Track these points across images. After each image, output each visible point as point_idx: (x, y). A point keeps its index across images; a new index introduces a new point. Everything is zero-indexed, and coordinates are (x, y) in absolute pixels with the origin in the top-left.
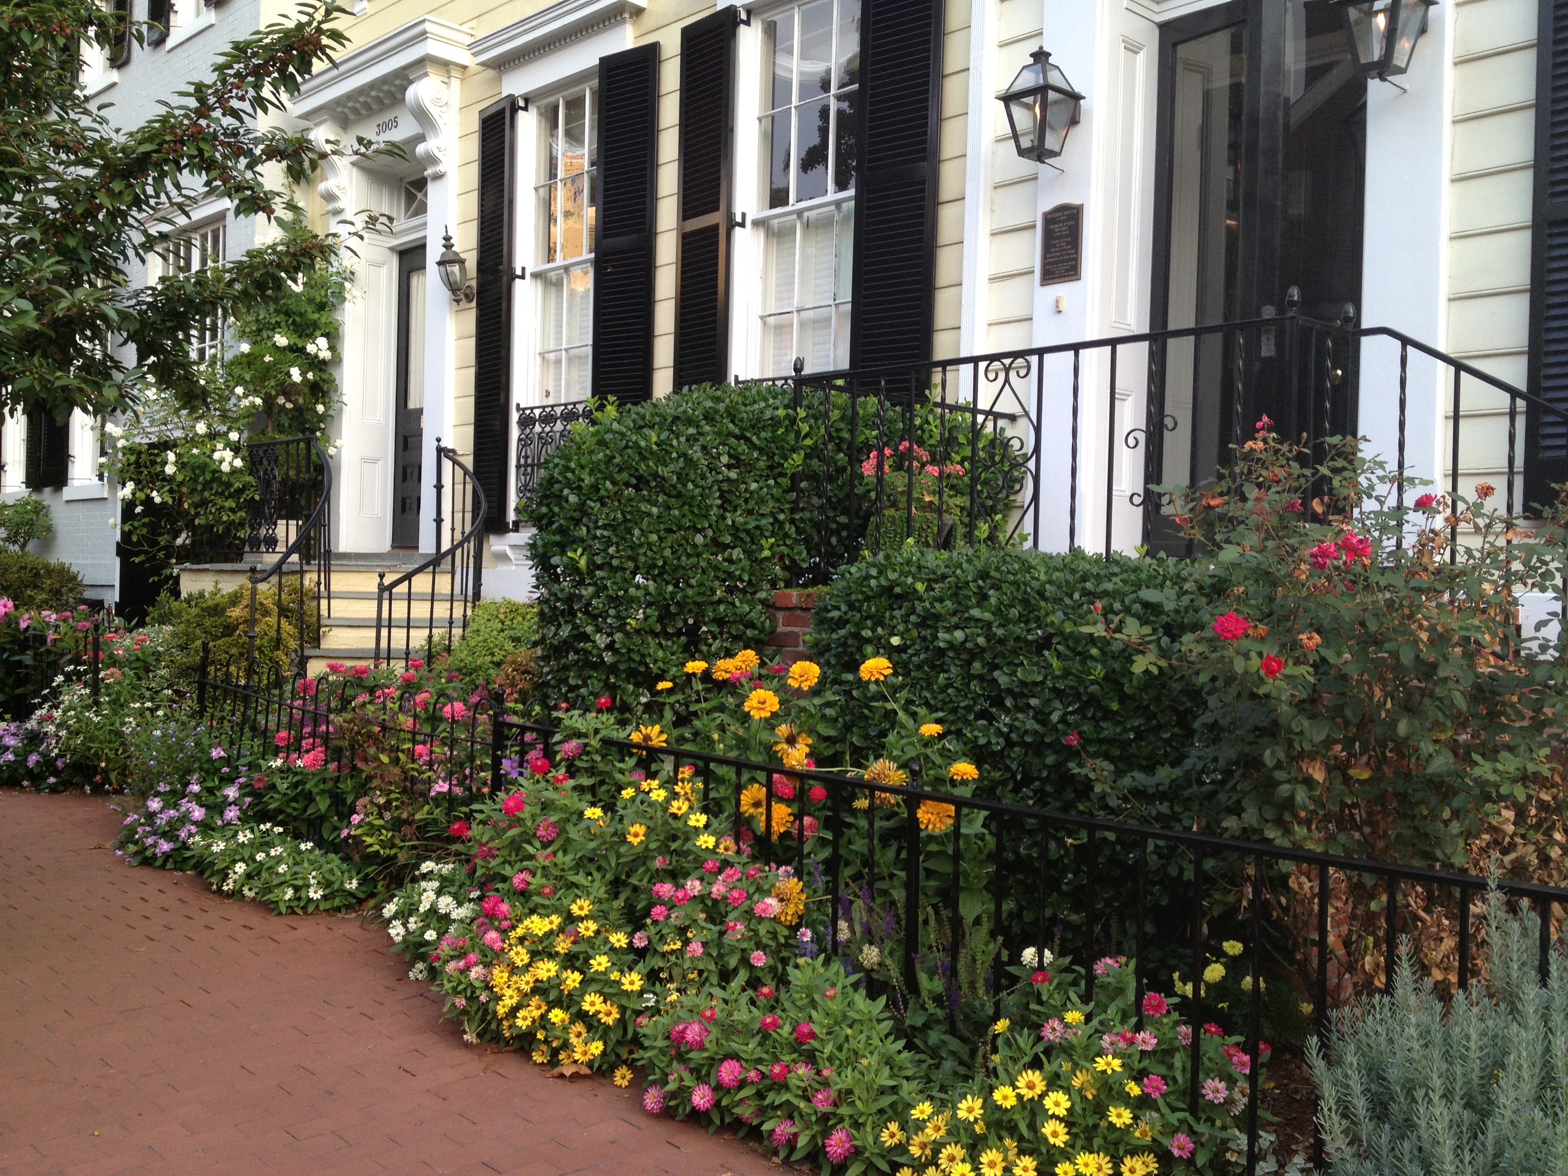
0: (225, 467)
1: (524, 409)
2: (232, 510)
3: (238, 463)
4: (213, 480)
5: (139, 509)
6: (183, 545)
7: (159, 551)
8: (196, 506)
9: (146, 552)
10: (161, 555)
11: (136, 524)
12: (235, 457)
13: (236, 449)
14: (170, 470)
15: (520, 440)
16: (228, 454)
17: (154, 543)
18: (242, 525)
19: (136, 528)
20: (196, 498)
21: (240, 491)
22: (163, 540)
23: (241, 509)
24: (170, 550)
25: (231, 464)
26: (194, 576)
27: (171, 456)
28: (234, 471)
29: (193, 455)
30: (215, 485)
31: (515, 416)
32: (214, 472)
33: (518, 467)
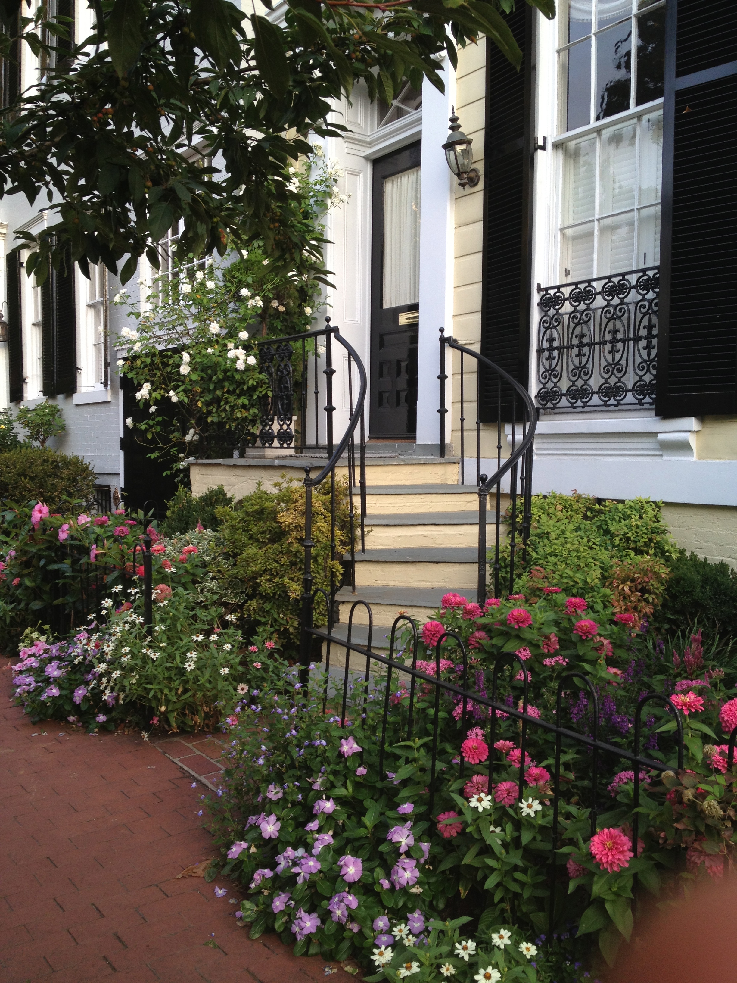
0: (240, 365)
1: (546, 289)
2: (244, 406)
3: (252, 360)
4: (226, 378)
5: (153, 409)
6: (191, 442)
7: (172, 447)
8: (208, 404)
9: (161, 449)
10: (174, 450)
11: (151, 422)
12: (248, 356)
13: (247, 347)
14: (184, 370)
15: (542, 322)
16: (241, 353)
17: (167, 441)
18: (253, 422)
19: (151, 427)
20: (209, 397)
21: (253, 389)
22: (175, 436)
23: (252, 406)
24: (182, 446)
25: (245, 361)
26: (204, 470)
27: (186, 357)
28: (248, 368)
29: (206, 356)
30: (226, 384)
31: (536, 298)
32: (225, 371)
33: (540, 351)
